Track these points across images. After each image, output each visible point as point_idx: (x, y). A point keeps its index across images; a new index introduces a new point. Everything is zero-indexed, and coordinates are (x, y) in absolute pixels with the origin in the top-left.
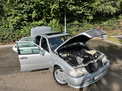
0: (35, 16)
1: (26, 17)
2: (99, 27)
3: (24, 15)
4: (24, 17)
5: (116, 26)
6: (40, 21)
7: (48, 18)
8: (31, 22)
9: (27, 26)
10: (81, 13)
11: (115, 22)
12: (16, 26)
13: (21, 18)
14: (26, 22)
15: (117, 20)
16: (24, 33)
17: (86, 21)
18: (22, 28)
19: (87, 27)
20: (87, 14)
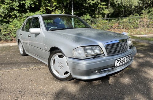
0: (30, 3)
1: (16, 5)
2: (117, 25)
3: (15, 2)
4: (14, 5)
6: (37, 12)
7: (49, 8)
8: (25, 14)
9: (18, 18)
10: (94, 3)
11: (138, 18)
12: (3, 18)
13: (9, 7)
14: (17, 12)
15: (140, 15)
16: (15, 29)
17: (101, 16)
18: (12, 22)
19: (102, 24)
20: (102, 6)
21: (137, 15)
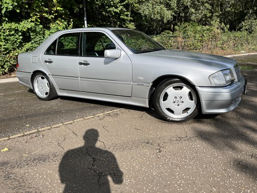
0: (12, 5)
5: (173, 44)
6: (23, 22)
7: (46, 15)
11: (171, 37)
20: (125, 17)
21: (169, 33)
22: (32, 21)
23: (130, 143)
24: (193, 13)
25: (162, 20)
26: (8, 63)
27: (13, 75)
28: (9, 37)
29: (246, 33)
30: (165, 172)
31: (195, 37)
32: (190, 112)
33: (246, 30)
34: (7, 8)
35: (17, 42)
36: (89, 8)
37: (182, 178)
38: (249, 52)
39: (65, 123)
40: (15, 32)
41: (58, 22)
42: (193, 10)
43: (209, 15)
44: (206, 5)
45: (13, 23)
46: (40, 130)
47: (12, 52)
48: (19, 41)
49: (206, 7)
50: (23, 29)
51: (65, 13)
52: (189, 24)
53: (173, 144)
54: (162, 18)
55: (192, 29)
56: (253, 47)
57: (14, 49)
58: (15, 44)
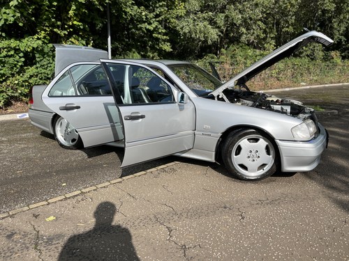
0: (13, 17)
7: (58, 31)
10: (152, 28)
11: (216, 62)
20: (159, 36)
22: (38, 39)
23: (205, 209)
24: (243, 33)
25: (206, 41)
26: (4, 94)
27: (9, 111)
28: (7, 59)
29: (307, 60)
30: (257, 243)
31: (245, 63)
32: (266, 169)
33: (308, 56)
34: (6, 20)
35: (18, 66)
36: (113, 23)
37: (277, 249)
38: (311, 84)
39: (112, 182)
40: (15, 53)
41: (73, 40)
42: (244, 30)
43: (262, 36)
44: (260, 23)
45: (12, 40)
46: (83, 190)
47: (11, 79)
48: (20, 64)
49: (259, 26)
50: (27, 49)
51: (84, 30)
52: (238, 47)
53: (256, 209)
54: (206, 38)
55: (242, 54)
56: (315, 78)
57: (13, 75)
58: (15, 68)
